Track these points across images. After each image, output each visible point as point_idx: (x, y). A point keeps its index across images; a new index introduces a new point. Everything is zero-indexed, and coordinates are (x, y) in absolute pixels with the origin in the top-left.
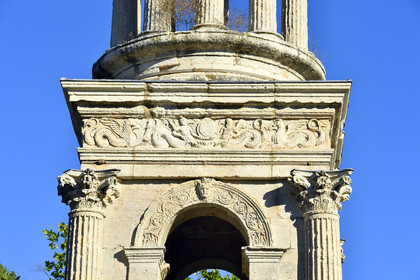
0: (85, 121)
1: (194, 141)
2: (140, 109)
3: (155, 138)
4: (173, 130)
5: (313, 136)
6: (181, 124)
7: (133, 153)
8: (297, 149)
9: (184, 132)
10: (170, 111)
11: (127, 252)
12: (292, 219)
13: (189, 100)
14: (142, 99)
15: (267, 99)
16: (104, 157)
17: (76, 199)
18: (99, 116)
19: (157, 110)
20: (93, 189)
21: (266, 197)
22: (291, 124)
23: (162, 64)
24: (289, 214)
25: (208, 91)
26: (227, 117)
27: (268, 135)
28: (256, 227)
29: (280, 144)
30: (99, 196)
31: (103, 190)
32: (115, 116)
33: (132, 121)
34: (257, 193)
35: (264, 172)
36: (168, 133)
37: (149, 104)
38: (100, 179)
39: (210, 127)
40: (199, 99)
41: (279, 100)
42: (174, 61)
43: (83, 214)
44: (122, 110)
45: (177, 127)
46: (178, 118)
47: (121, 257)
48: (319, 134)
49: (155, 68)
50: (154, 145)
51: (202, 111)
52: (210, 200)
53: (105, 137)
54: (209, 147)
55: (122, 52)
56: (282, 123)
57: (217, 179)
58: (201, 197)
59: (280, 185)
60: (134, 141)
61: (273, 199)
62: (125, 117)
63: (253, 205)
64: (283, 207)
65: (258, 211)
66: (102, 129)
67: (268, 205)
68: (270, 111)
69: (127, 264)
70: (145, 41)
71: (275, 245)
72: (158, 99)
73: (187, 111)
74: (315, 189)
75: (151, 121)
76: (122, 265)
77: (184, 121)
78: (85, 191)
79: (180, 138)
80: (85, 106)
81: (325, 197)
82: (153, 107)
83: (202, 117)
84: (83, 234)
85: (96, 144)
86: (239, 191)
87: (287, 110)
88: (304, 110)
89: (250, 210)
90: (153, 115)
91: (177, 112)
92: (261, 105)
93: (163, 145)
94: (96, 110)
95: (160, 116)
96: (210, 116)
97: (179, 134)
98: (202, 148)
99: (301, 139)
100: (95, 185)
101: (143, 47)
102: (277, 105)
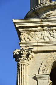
0: (21, 33)
2: (39, 28)
3: (45, 37)
4: (51, 35)
6: (53, 33)
7: (37, 43)
9: (54, 35)
10: (49, 28)
11: (37, 76)
14: (40, 24)
16: (28, 45)
17: (19, 59)
18: (26, 31)
19: (45, 28)
20: (25, 55)
23: (46, 14)
30: (26, 58)
31: (28, 55)
32: (31, 31)
33: (37, 32)
36: (49, 35)
37: (42, 26)
38: (27, 52)
43: (21, 64)
44: (33, 29)
46: (52, 30)
47: (35, 78)
49: (44, 15)
50: (44, 40)
53: (28, 38)
55: (33, 11)
60: (38, 39)
62: (34, 31)
66: (27, 36)
70: (41, 6)
72: (45, 24)
73: (55, 28)
75: (43, 32)
77: (54, 31)
78: (22, 56)
79: (53, 37)
80: (21, 28)
82: (44, 27)
84: (22, 70)
85: (25, 41)
90: (44, 30)
91: (52, 28)
93: (48, 40)
94: (25, 29)
95: (46, 30)
97: (53, 36)
100: (25, 54)
101: (40, 8)
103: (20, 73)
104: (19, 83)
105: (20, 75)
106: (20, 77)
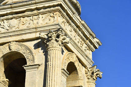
1: (8, 28)
4: (1, 25)
5: (52, 19)
6: (4, 23)
8: (46, 25)
9: (5, 25)
13: (5, 12)
15: (33, 7)
21: (35, 45)
22: (44, 16)
25: (11, 8)
26: (20, 17)
27: (35, 22)
28: (30, 58)
29: (39, 24)
34: (31, 45)
35: (33, 36)
39: (14, 22)
46: (3, 20)
48: (54, 17)
51: (10, 16)
54: (14, 29)
56: (40, 16)
57: (16, 41)
59: (40, 40)
61: (37, 46)
63: (29, 49)
64: (40, 48)
65: (31, 52)
67: (35, 49)
68: (35, 12)
71: (36, 63)
73: (6, 17)
77: (5, 21)
81: (53, 41)
83: (12, 19)
86: (24, 45)
87: (42, 10)
88: (48, 9)
89: (28, 51)
91: (2, 18)
92: (32, 10)
96: (14, 18)
97: (3, 27)
98: (11, 30)
102: (38, 9)
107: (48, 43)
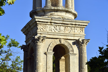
0: (38, 25)
1: (59, 31)
2: (49, 23)
3: (52, 29)
4: (55, 28)
5: (82, 31)
6: (57, 27)
7: (48, 32)
8: (79, 34)
10: (55, 24)
11: (47, 53)
12: (77, 48)
13: (59, 22)
14: (50, 21)
15: (74, 23)
16: (42, 33)
17: (37, 42)
18: (41, 24)
19: (52, 24)
21: (73, 43)
22: (78, 28)
23: (51, 13)
24: (77, 47)
25: (63, 21)
26: (65, 26)
27: (73, 30)
28: (71, 49)
29: (76, 33)
30: (42, 41)
32: (44, 24)
33: (47, 26)
34: (71, 42)
35: (72, 38)
36: (54, 29)
37: (51, 22)
38: (42, 38)
39: (62, 28)
40: (61, 22)
41: (76, 24)
42: (53, 13)
43: (39, 45)
44: (45, 23)
45: (56, 28)
46: (56, 26)
47: (45, 53)
48: (83, 31)
49: (49, 14)
50: (52, 31)
51: (61, 25)
52: (62, 43)
53: (42, 29)
54: (62, 32)
56: (76, 28)
57: (64, 39)
58: (60, 42)
59: (75, 41)
60: (48, 29)
61: (74, 43)
62: (46, 25)
63: (70, 44)
64: (76, 45)
65: (71, 46)
66: (41, 27)
67: (73, 45)
68: (74, 26)
69: (47, 55)
71: (74, 53)
72: (53, 22)
73: (58, 24)
74: (83, 43)
75: (51, 26)
76: (45, 55)
77: (57, 26)
78: (39, 40)
79: (57, 30)
81: (85, 44)
82: (52, 23)
83: (61, 26)
85: (40, 30)
86: (67, 41)
87: (77, 26)
88: (80, 26)
89: (70, 45)
90: (51, 25)
91: (56, 24)
92: (72, 24)
93: (53, 31)
94: (40, 23)
95: (53, 25)
96: (62, 26)
98: (61, 32)
99: (79, 32)
101: (47, 9)
103: (38, 50)
104: (38, 56)
105: (38, 52)
106: (38, 53)
107: (82, 45)
